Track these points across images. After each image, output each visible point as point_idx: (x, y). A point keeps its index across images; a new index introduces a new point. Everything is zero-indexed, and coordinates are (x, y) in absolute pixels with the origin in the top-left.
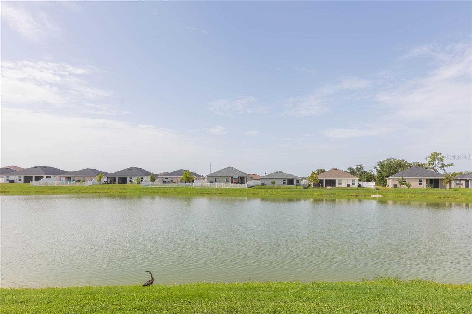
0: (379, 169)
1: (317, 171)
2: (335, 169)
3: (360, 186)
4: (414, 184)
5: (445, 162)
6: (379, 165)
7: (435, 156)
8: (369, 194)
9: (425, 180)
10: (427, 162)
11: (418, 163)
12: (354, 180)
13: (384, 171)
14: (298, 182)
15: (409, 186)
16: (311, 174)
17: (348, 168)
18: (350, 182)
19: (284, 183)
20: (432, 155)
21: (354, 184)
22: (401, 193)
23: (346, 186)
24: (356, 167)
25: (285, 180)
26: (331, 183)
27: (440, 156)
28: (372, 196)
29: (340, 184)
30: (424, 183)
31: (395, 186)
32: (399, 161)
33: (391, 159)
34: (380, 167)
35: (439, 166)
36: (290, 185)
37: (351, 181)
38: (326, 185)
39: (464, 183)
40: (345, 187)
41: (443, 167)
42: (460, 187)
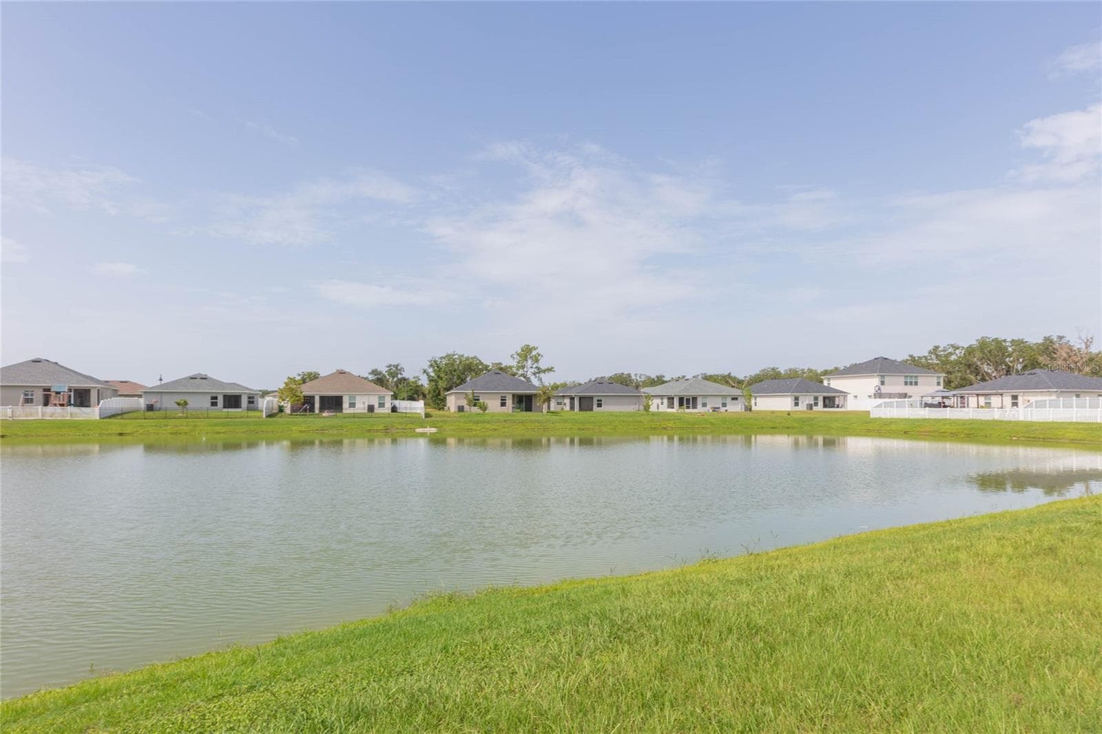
0: (432, 374)
1: (299, 375)
2: (342, 373)
3: (394, 409)
4: (493, 405)
5: (543, 364)
6: (431, 365)
7: (527, 353)
8: (412, 426)
9: (511, 396)
10: (513, 363)
11: (500, 364)
12: (381, 398)
13: (441, 378)
14: (252, 402)
15: (484, 408)
16: (286, 383)
17: (370, 371)
18: (375, 401)
19: (214, 404)
20: (523, 351)
21: (382, 405)
22: (470, 421)
23: (366, 411)
24: (387, 369)
25: (216, 398)
26: (333, 403)
27: (534, 353)
28: (418, 430)
29: (352, 405)
30: (509, 402)
31: (461, 409)
32: (467, 359)
33: (454, 355)
34: (434, 371)
35: (533, 370)
36: (230, 410)
37: (377, 397)
38: (322, 409)
39: (567, 401)
40: (362, 411)
41: (539, 373)
42: (562, 409)
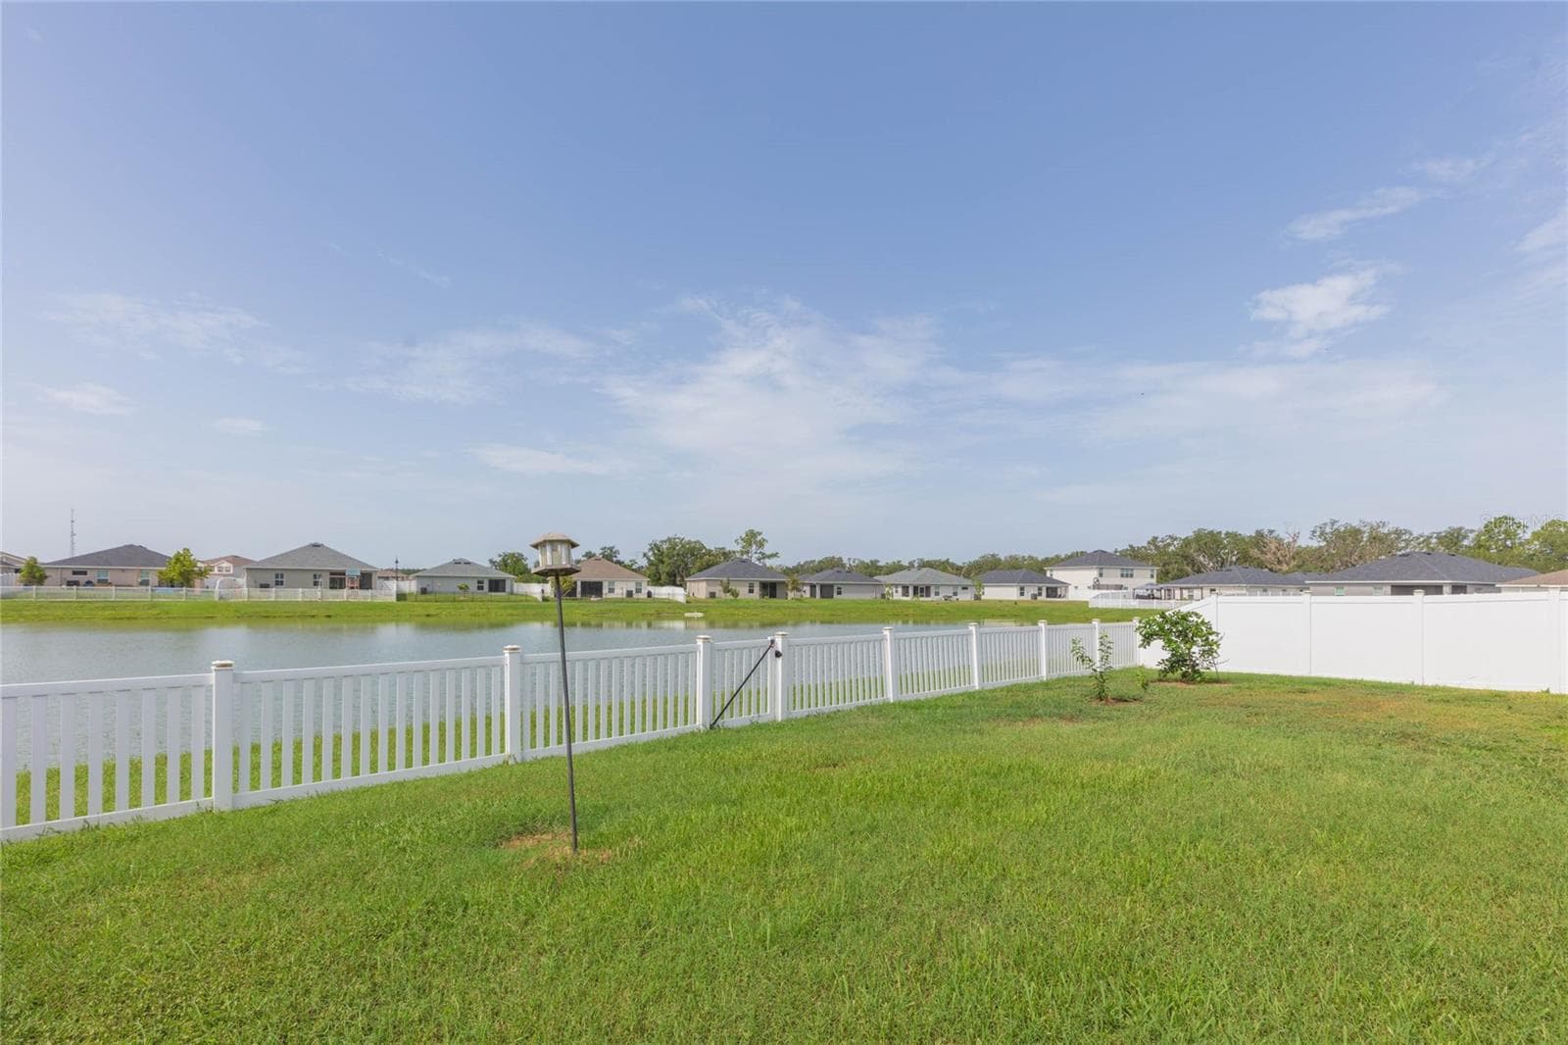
0: (652, 558)
3: (649, 595)
4: (743, 591)
5: (768, 549)
8: (680, 611)
9: (758, 584)
10: (738, 548)
11: (723, 548)
15: (735, 594)
18: (632, 587)
19: (481, 588)
21: (639, 591)
22: (732, 607)
23: (625, 596)
25: (482, 582)
26: (593, 588)
28: (687, 615)
29: (611, 590)
30: (757, 589)
31: (713, 595)
32: (689, 543)
34: (654, 555)
35: (757, 556)
36: (496, 594)
37: (633, 584)
38: (584, 592)
39: (807, 588)
40: (620, 596)
41: (764, 558)
